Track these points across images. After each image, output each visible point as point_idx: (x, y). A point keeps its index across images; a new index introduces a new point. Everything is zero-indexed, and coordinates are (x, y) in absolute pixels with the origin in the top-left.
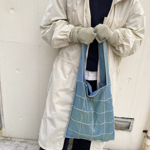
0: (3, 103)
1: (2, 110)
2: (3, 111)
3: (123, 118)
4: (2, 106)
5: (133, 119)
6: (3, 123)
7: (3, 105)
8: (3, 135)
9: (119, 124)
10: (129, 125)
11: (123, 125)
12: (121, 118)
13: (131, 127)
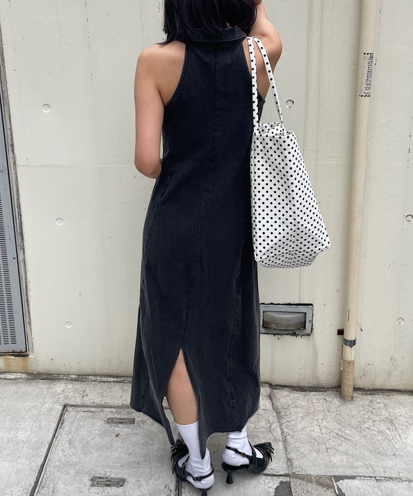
0: (29, 293)
1: (28, 309)
2: (29, 313)
3: (289, 304)
4: (27, 300)
5: (312, 305)
6: (30, 340)
7: (31, 300)
8: (30, 370)
9: (281, 319)
10: (304, 320)
11: (288, 320)
12: (283, 304)
13: (308, 325)
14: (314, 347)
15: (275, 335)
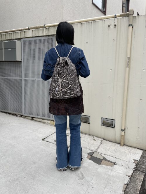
5: (115, 120)
12: (108, 119)
13: (114, 125)
14: (115, 131)
15: (105, 126)
